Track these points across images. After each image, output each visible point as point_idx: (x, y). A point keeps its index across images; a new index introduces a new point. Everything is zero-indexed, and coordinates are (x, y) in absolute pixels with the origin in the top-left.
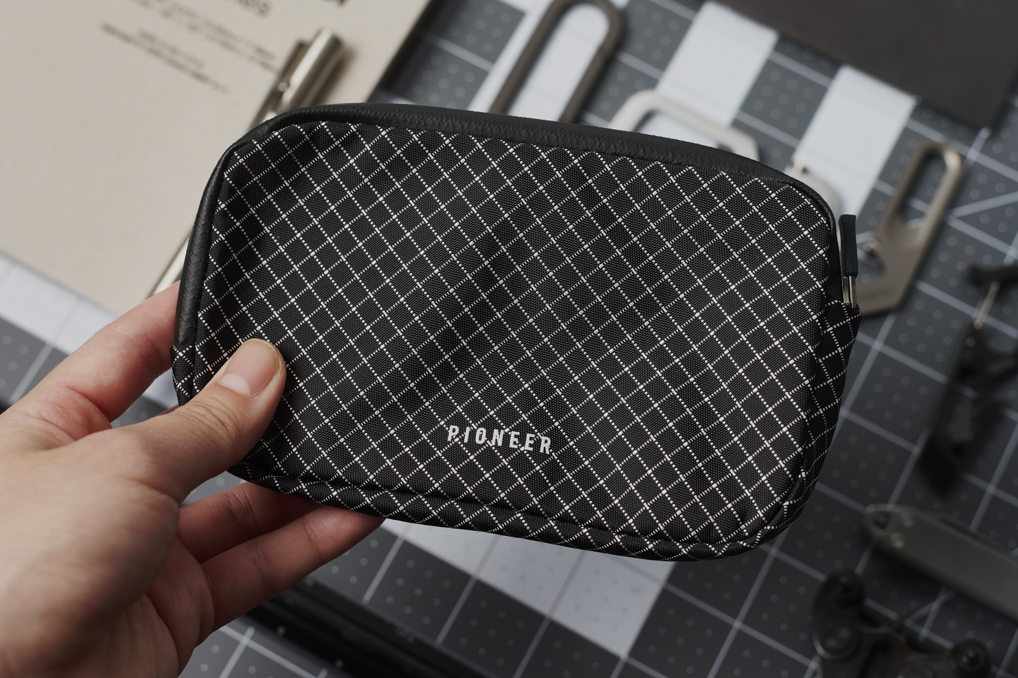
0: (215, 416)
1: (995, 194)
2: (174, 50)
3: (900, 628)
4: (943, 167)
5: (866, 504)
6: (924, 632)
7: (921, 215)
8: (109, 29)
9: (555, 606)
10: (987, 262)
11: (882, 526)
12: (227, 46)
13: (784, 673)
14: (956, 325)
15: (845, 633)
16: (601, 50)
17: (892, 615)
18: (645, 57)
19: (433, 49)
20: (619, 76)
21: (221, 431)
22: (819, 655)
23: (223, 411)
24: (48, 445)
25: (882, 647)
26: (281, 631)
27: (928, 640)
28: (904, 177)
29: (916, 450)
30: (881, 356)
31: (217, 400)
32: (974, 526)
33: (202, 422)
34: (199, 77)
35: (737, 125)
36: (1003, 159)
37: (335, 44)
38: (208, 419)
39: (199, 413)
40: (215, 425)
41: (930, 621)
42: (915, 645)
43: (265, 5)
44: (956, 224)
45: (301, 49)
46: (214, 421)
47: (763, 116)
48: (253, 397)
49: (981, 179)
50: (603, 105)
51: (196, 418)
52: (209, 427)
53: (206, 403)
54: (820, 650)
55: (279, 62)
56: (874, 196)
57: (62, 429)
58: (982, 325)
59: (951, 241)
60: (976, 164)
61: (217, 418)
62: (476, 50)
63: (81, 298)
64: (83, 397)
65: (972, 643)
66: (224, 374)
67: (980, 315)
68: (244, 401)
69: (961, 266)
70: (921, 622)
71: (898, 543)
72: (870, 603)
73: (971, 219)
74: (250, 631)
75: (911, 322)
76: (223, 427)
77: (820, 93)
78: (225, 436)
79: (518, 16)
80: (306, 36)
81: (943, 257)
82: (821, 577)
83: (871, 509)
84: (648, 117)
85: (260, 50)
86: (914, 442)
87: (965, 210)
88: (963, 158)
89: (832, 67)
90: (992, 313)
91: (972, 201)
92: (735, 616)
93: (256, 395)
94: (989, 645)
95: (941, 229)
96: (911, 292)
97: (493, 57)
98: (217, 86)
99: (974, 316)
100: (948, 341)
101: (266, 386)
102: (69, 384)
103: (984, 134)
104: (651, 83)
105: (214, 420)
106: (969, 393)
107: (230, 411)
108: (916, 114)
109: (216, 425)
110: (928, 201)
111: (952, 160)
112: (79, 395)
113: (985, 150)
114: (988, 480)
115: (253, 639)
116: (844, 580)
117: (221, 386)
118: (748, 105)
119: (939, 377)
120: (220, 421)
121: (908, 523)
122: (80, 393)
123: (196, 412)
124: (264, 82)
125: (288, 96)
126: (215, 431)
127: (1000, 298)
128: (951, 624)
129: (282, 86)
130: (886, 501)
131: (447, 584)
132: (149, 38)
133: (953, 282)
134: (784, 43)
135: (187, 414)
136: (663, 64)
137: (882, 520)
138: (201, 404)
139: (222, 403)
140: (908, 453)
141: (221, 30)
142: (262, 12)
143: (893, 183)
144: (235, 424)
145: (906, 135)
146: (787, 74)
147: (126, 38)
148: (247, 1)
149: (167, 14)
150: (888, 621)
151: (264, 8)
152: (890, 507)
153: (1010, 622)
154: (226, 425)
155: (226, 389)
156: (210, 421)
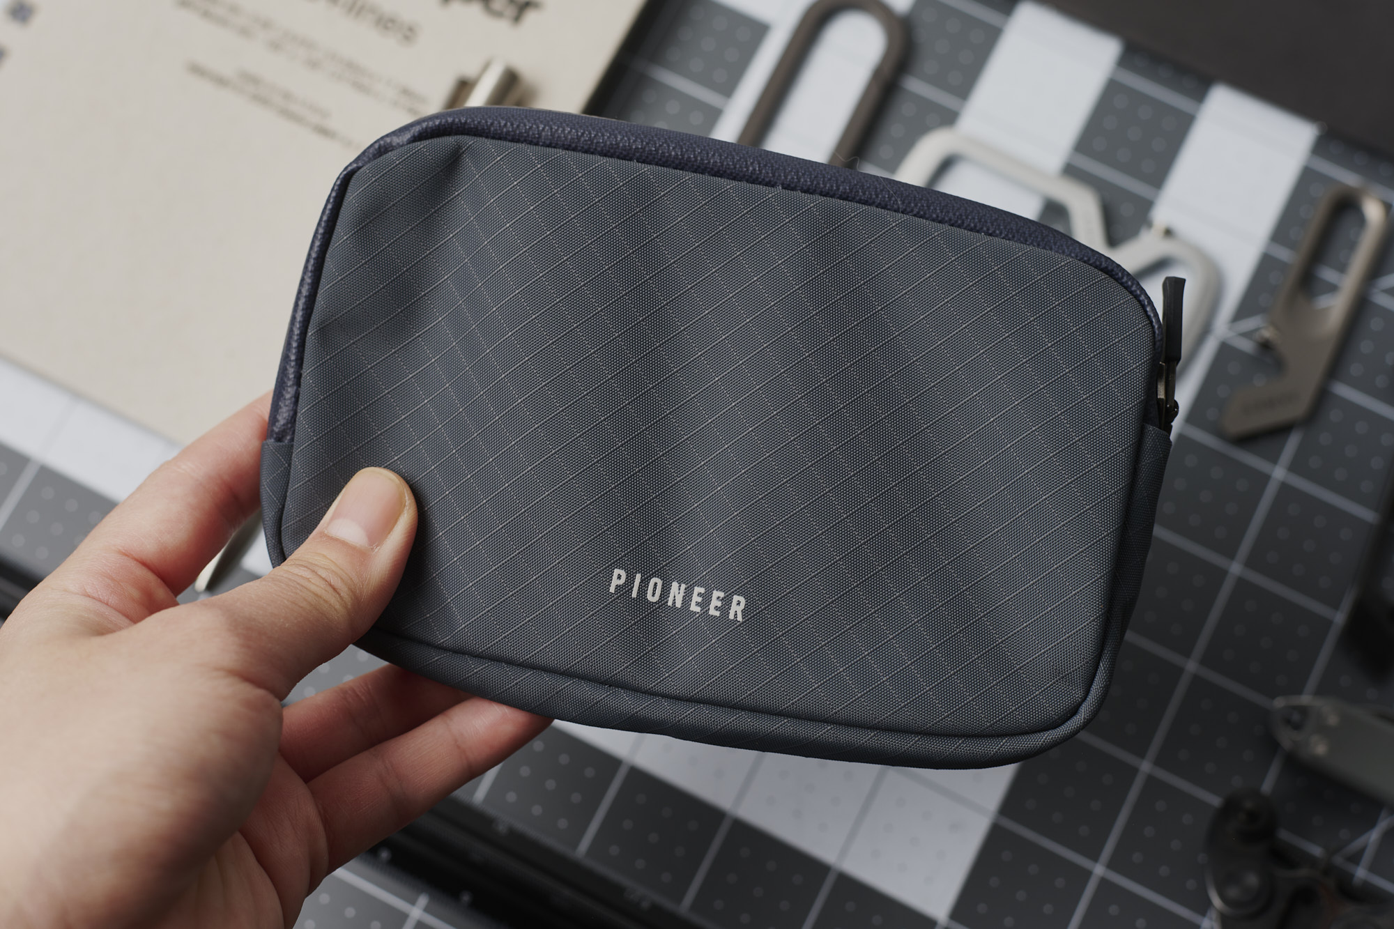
0: (324, 579)
2: (287, 96)
3: (1329, 870)
4: (1362, 221)
5: (1273, 697)
6: (1361, 873)
7: (1333, 288)
8: (197, 70)
9: (844, 852)
11: (1297, 727)
12: (360, 87)
13: (1140, 923)
14: (1387, 440)
15: (1252, 879)
16: (877, 74)
17: (1316, 851)
18: (939, 82)
19: (643, 81)
20: (904, 109)
21: (333, 600)
22: (1216, 908)
23: (333, 571)
24: (101, 630)
25: (1304, 896)
26: (466, 898)
27: (1366, 885)
28: (1307, 237)
29: (1340, 618)
30: (1284, 487)
31: (324, 556)
33: (306, 588)
34: (324, 132)
35: (1071, 171)
37: (511, 79)
38: (313, 584)
39: (301, 576)
40: (323, 591)
41: (1368, 858)
42: (1351, 893)
43: (411, 29)
44: (1381, 299)
45: (463, 89)
46: (322, 586)
47: (1104, 158)
48: (372, 549)
50: (883, 150)
51: (298, 584)
52: (316, 595)
53: (310, 561)
54: (1217, 901)
56: (1266, 265)
57: (115, 609)
59: (1375, 324)
61: (326, 581)
62: (704, 80)
64: (140, 565)
66: (332, 519)
68: (361, 555)
70: (1355, 858)
71: (1320, 748)
72: (1284, 835)
74: (423, 900)
75: (1325, 439)
76: (334, 594)
77: (1184, 123)
78: (338, 606)
79: (758, 30)
80: (470, 71)
81: (1365, 346)
82: (1215, 801)
83: (1279, 703)
84: (946, 165)
85: (406, 92)
86: (1336, 606)
88: (1388, 207)
89: (1199, 88)
92: (1095, 858)
93: (377, 546)
95: (1361, 307)
96: (1323, 397)
97: (728, 89)
98: (349, 143)
100: (1378, 463)
101: (389, 533)
102: (120, 548)
104: (949, 118)
105: (322, 584)
107: (342, 570)
108: (1321, 148)
110: (1342, 268)
111: (1373, 211)
112: (135, 562)
115: (427, 910)
116: (1248, 805)
117: (329, 536)
118: (1084, 144)
119: (1368, 515)
120: (331, 585)
121: (1333, 720)
122: (136, 560)
123: (298, 575)
126: (324, 600)
130: (1299, 692)
131: (693, 826)
132: (253, 80)
133: (1381, 381)
134: (1132, 55)
135: (286, 578)
136: (964, 90)
137: (1296, 717)
138: (303, 563)
139: (331, 560)
140: (1328, 623)
141: (351, 66)
142: (407, 38)
143: (1292, 245)
144: (350, 589)
145: (1307, 177)
146: (1139, 98)
147: (221, 81)
148: (386, 23)
149: (275, 46)
150: (1311, 861)
151: (409, 34)
152: (1305, 699)
154: (338, 590)
155: (336, 540)
156: (317, 586)
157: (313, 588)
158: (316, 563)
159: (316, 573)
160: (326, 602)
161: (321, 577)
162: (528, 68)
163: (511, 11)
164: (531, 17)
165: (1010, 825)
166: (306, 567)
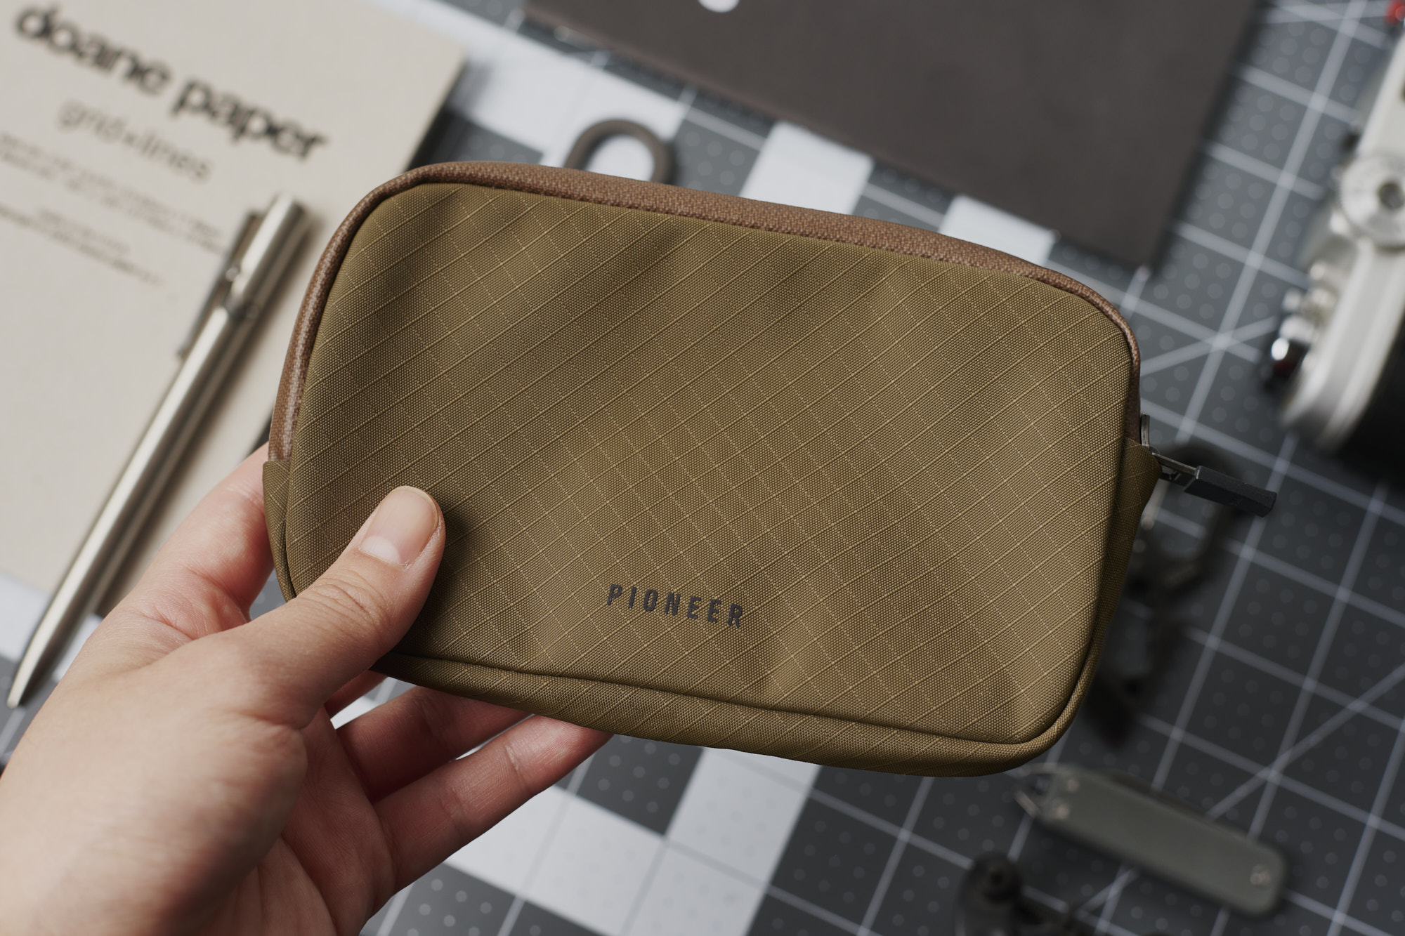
0: (352, 598)
1: (1158, 352)
2: (87, 232)
3: (1072, 923)
6: (1102, 925)
10: (1156, 440)
11: (1041, 794)
12: (157, 223)
17: (1060, 905)
23: (364, 589)
31: (356, 574)
32: (1157, 783)
34: (122, 266)
36: (1168, 305)
37: (297, 214)
38: (340, 605)
39: (328, 597)
40: (350, 611)
41: (1109, 909)
43: (203, 166)
45: (253, 222)
46: (349, 607)
49: (1141, 333)
51: (325, 605)
52: (342, 615)
55: (226, 240)
58: (1153, 524)
60: (1134, 315)
61: (354, 600)
64: (206, 581)
66: (366, 537)
67: (1150, 511)
68: (393, 572)
70: (1097, 912)
71: (1060, 812)
72: (1030, 892)
76: (362, 613)
78: (365, 625)
79: (533, 157)
80: (259, 204)
82: (965, 863)
85: (200, 226)
89: (942, 198)
90: (1167, 506)
92: (859, 922)
93: (408, 564)
98: (147, 277)
101: (420, 552)
102: (187, 567)
103: (1142, 276)
105: (350, 604)
106: (1141, 611)
107: (373, 588)
109: (352, 611)
112: (201, 579)
113: (1146, 296)
114: (1172, 722)
116: (993, 866)
117: (362, 554)
120: (358, 604)
122: (202, 575)
124: (207, 268)
125: (240, 286)
126: (351, 620)
128: (1136, 912)
129: (229, 275)
132: (54, 218)
134: (882, 173)
137: (1039, 783)
138: (333, 583)
139: (363, 578)
141: (148, 203)
142: (199, 174)
147: (23, 221)
148: (179, 161)
149: (74, 186)
150: (1053, 914)
151: (201, 171)
153: (1211, 904)
154: (366, 609)
155: (369, 557)
156: (344, 607)
157: (340, 609)
158: (348, 581)
159: (345, 592)
160: (353, 621)
161: (350, 597)
162: (314, 201)
163: (297, 147)
164: (317, 152)
165: (781, 895)
166: (335, 587)
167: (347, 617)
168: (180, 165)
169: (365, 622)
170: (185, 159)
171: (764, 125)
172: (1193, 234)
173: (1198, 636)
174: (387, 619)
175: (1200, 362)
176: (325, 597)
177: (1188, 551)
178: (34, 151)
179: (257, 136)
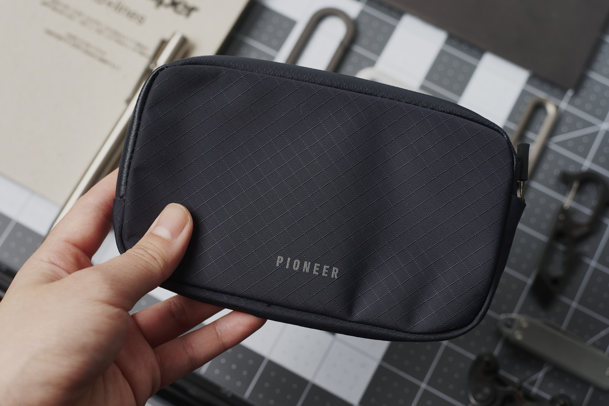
1: (576, 129)
2: (88, 45)
3: (520, 387)
4: (546, 113)
5: (500, 314)
6: (535, 390)
7: (532, 141)
8: (49, 32)
9: (315, 374)
10: (572, 169)
11: (509, 327)
14: (554, 207)
15: (487, 390)
16: (342, 44)
17: (515, 379)
18: (368, 48)
19: (242, 44)
20: (353, 59)
21: (154, 263)
22: (472, 404)
23: (155, 251)
25: (510, 398)
27: (537, 394)
28: (522, 119)
29: (530, 281)
31: (151, 244)
32: (564, 327)
33: (142, 259)
34: (103, 61)
36: (581, 108)
37: (184, 41)
38: (145, 257)
41: (538, 383)
42: (528, 397)
43: (142, 18)
44: (553, 146)
45: (163, 44)
46: (149, 258)
47: (439, 83)
48: (173, 240)
49: (568, 120)
51: (138, 257)
52: (146, 262)
53: (145, 246)
54: (473, 400)
55: (151, 51)
57: (62, 268)
58: (569, 207)
59: (550, 157)
60: (565, 111)
61: (151, 255)
62: (268, 44)
63: (33, 192)
65: (562, 396)
66: (155, 227)
67: (568, 201)
68: (167, 243)
69: (557, 172)
70: (533, 384)
71: (519, 336)
72: (502, 373)
73: (563, 144)
76: (155, 261)
77: (472, 69)
78: (156, 267)
79: (291, 23)
80: (166, 36)
81: (545, 166)
82: (473, 357)
83: (503, 317)
85: (139, 45)
86: (528, 276)
87: (558, 138)
88: (557, 107)
89: (479, 53)
90: (575, 199)
91: (562, 133)
92: (422, 380)
93: (175, 239)
94: (573, 397)
95: (544, 150)
97: (278, 48)
98: (114, 66)
99: (564, 202)
100: (549, 216)
101: (181, 233)
102: (65, 239)
103: (570, 93)
104: (371, 63)
106: (561, 247)
107: (160, 250)
108: (530, 81)
109: (151, 260)
110: (537, 133)
111: (551, 109)
112: (71, 245)
113: (571, 103)
114: (572, 299)
116: (486, 359)
118: (429, 77)
119: (543, 238)
120: (153, 257)
121: (525, 325)
124: (141, 64)
126: (150, 264)
127: (579, 191)
128: (551, 385)
130: (511, 312)
131: (251, 362)
132: (73, 37)
133: (552, 181)
134: (451, 39)
135: (133, 255)
136: (379, 51)
137: (509, 323)
138: (141, 247)
139: (154, 246)
140: (525, 284)
141: (115, 33)
142: (140, 21)
143: (515, 122)
144: (163, 258)
145: (524, 94)
147: (59, 38)
148: (131, 15)
149: (83, 23)
150: (513, 384)
151: (141, 20)
152: (514, 315)
153: (586, 384)
154: (157, 259)
155: (157, 236)
156: (147, 258)
157: (145, 259)
158: (148, 247)
159: (147, 252)
160: (151, 265)
161: (150, 254)
162: (191, 36)
163: (185, 12)
164: (194, 15)
165: (387, 365)
166: (142, 249)
167: (148, 263)
168: (131, 17)
169: (156, 265)
170: (134, 14)
171: (399, 14)
172: (594, 76)
173: (587, 260)
174: (166, 265)
175: (595, 134)
176: (138, 253)
177: (584, 220)
178: (66, 7)
179: (167, 6)
